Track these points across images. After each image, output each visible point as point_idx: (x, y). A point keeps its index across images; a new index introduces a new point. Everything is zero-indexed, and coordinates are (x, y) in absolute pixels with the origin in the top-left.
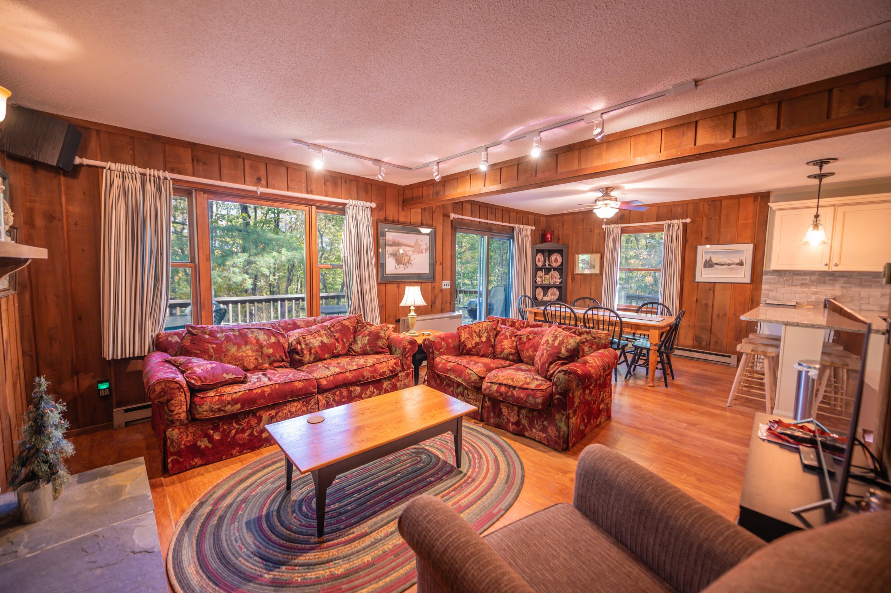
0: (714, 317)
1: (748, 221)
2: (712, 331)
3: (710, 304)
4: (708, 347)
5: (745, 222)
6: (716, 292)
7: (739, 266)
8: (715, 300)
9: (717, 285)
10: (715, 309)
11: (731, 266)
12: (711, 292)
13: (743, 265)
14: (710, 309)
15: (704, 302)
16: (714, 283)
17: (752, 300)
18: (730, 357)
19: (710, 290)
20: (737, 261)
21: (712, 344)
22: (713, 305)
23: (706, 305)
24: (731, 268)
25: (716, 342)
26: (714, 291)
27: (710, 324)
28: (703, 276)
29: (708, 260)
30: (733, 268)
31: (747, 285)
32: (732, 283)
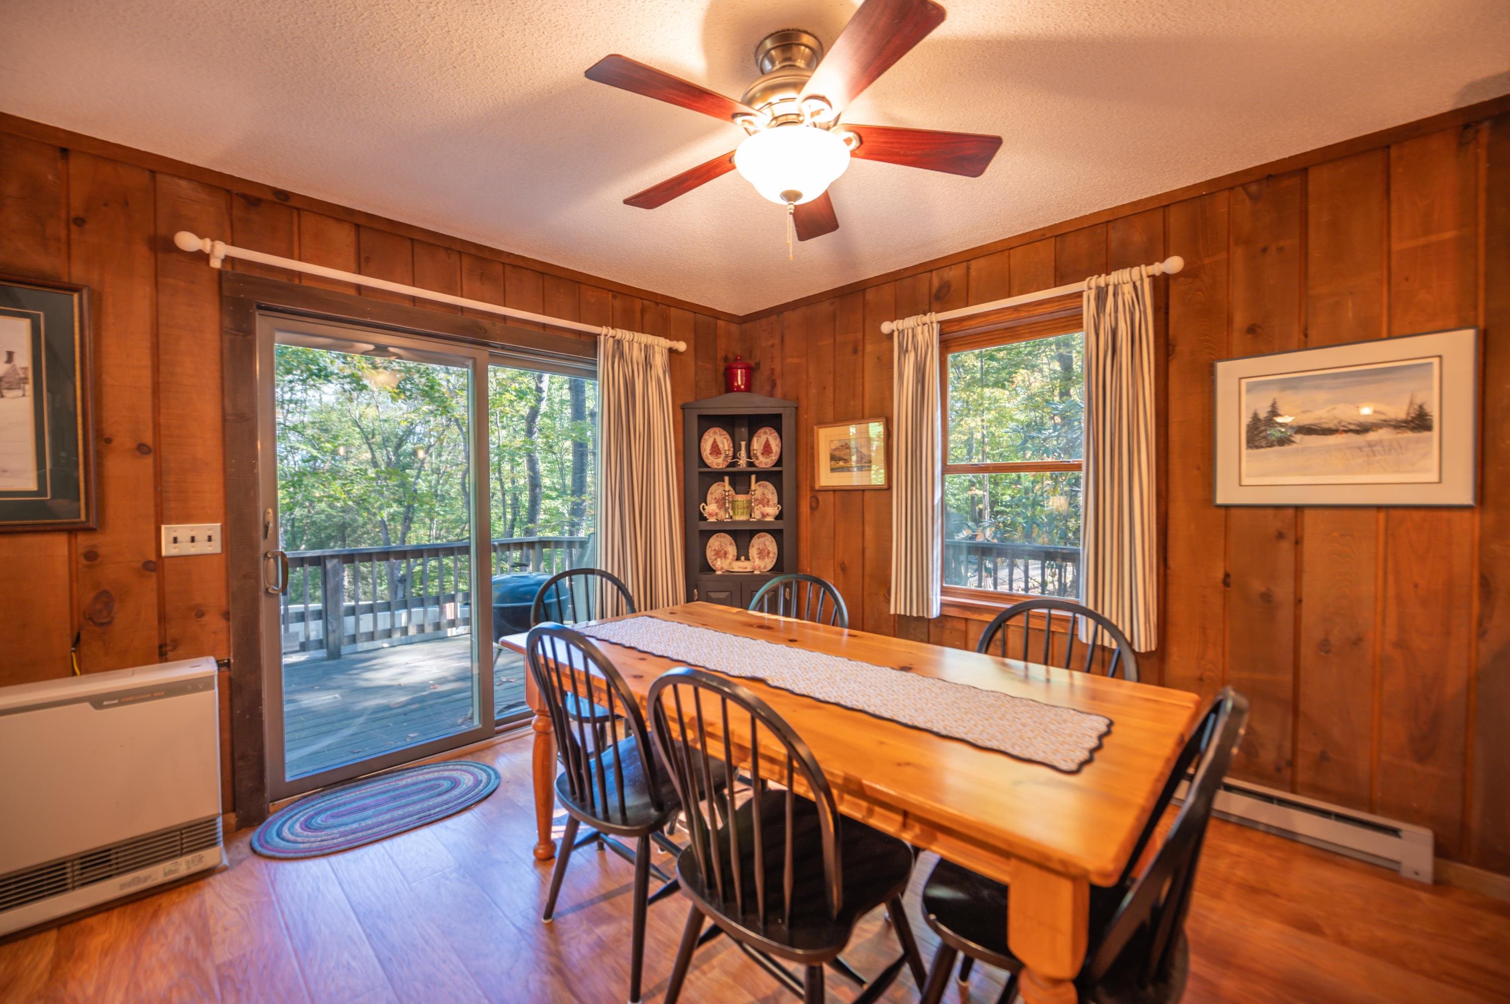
0: (1307, 651)
1: (1433, 238)
2: (1302, 707)
3: (1283, 592)
4: (1287, 773)
5: (1422, 241)
6: (1309, 545)
7: (1410, 435)
8: (1306, 578)
9: (1308, 515)
10: (1308, 617)
11: (1372, 436)
12: (1286, 546)
13: (1429, 428)
14: (1285, 616)
15: (1257, 586)
16: (1299, 509)
17: (1485, 583)
18: (1395, 832)
19: (1280, 536)
20: (1399, 411)
21: (1301, 762)
22: (1298, 601)
23: (1267, 597)
24: (1370, 445)
25: (1323, 757)
26: (1298, 542)
27: (1288, 678)
28: (1243, 483)
29: (1263, 415)
30: (1380, 442)
31: (1455, 516)
32: (1379, 508)
